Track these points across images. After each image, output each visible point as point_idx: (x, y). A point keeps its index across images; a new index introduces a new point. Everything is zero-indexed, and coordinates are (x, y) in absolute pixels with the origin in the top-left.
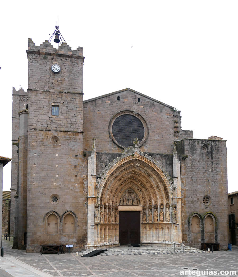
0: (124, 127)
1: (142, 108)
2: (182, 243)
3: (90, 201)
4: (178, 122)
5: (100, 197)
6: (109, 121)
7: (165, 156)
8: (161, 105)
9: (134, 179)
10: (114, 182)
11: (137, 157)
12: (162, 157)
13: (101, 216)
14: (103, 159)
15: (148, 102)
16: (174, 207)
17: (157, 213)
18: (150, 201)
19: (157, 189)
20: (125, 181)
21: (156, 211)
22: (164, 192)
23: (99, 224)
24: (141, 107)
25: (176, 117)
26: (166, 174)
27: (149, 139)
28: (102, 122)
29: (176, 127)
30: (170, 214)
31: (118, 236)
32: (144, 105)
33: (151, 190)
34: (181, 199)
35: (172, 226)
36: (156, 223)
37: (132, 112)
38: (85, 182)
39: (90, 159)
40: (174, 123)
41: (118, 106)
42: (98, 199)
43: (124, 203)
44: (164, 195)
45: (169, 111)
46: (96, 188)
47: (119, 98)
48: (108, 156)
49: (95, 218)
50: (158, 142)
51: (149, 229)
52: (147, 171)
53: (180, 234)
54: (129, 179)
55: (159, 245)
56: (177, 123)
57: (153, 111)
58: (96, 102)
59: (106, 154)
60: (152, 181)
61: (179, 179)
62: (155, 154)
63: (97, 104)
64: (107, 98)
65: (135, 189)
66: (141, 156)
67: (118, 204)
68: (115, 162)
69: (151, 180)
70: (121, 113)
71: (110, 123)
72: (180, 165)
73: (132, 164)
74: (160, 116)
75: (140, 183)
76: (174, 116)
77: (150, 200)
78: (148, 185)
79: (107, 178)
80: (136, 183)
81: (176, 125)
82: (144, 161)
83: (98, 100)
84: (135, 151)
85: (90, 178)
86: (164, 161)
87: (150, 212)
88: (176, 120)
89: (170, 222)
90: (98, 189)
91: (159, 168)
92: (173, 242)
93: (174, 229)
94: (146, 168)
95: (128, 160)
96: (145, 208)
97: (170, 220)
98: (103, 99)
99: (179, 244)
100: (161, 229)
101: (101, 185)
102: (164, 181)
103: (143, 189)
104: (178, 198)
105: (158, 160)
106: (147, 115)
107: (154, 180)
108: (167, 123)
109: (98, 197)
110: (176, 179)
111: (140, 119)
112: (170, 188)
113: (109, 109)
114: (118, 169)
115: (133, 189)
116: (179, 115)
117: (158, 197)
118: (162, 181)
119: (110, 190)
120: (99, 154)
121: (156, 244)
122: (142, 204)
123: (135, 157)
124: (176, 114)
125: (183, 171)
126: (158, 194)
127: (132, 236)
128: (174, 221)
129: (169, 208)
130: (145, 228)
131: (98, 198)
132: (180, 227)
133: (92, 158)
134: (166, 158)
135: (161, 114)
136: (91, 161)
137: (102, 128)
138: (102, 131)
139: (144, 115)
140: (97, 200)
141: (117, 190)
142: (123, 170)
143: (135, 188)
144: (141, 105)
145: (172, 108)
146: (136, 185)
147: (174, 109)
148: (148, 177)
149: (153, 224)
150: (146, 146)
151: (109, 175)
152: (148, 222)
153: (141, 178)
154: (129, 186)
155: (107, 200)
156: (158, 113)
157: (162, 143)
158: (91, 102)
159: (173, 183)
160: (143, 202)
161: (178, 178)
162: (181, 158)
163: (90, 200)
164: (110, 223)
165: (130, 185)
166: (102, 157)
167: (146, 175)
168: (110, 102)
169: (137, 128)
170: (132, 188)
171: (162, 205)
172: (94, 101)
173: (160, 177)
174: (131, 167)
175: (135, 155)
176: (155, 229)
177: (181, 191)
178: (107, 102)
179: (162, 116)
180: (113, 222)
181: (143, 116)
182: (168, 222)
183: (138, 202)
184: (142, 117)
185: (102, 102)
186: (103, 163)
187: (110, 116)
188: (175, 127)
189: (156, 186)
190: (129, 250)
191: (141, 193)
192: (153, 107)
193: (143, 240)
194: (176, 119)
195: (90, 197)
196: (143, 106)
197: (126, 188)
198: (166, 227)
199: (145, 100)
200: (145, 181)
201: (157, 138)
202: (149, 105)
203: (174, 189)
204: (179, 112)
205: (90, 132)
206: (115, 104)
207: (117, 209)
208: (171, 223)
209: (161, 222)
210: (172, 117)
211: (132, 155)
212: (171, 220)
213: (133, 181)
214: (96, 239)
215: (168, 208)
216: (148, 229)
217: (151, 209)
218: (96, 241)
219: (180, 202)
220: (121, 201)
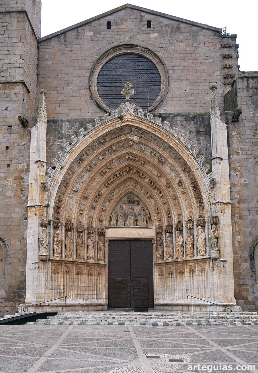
0: (121, 77)
1: (155, 37)
2: (235, 304)
3: (33, 213)
4: (231, 57)
5: (52, 204)
6: (91, 68)
7: (195, 117)
8: (194, 28)
9: (135, 171)
10: (89, 176)
11: (131, 122)
12: (187, 121)
13: (55, 243)
14: (63, 132)
15: (167, 25)
16: (215, 223)
17: (181, 239)
18: (169, 216)
19: (180, 188)
20: (115, 177)
21: (180, 236)
22: (192, 194)
23: (49, 260)
24: (152, 35)
25: (227, 46)
26: (195, 153)
27: (169, 95)
28: (77, 71)
29: (228, 66)
30: (205, 239)
31: (107, 290)
32: (159, 32)
33: (169, 192)
34: (230, 206)
35: (211, 266)
36: (179, 260)
37: (135, 46)
38: (24, 177)
39: (34, 130)
40: (223, 60)
41: (109, 39)
42: (47, 210)
43: (119, 224)
44: (194, 200)
45: (212, 37)
46: (44, 187)
47: (109, 25)
48: (73, 126)
49: (39, 247)
50: (190, 99)
51: (169, 274)
52: (156, 151)
53: (230, 283)
54: (125, 173)
55: (185, 308)
56: (230, 59)
57: (177, 42)
58: (65, 36)
59: (69, 121)
60: (169, 171)
61: (226, 162)
62: (173, 114)
63: (68, 40)
64: (87, 27)
65: (139, 194)
66: (137, 117)
67: (105, 224)
68: (83, 133)
69: (166, 169)
70: (114, 52)
71: (92, 73)
72: (226, 131)
73: (124, 138)
74: (191, 49)
75: (148, 179)
76: (223, 46)
77: (168, 214)
78: (163, 182)
79: (68, 166)
80: (139, 180)
81: (227, 62)
82: (144, 128)
83: (71, 32)
84: (126, 109)
85: (33, 167)
86: (193, 127)
87: (170, 239)
88: (227, 53)
89: (207, 256)
90: (49, 190)
91: (179, 140)
92: (214, 300)
93: (214, 272)
94: (152, 145)
95: (111, 128)
96: (161, 231)
97: (206, 252)
98: (79, 29)
99: (224, 306)
100: (190, 273)
101: (54, 182)
102: (190, 168)
103: (155, 192)
104: (224, 203)
105: (179, 126)
106: (166, 49)
107: (173, 169)
108: (207, 61)
109: (48, 204)
110: (218, 161)
111: (151, 58)
112: (204, 182)
113: (91, 45)
114: (92, 147)
115: (136, 194)
116: (233, 43)
117: (183, 204)
118: (187, 169)
119: (79, 194)
120: (56, 122)
121: (179, 307)
122: (156, 223)
123: (125, 122)
124: (225, 41)
125: (235, 145)
126: (181, 198)
127: (136, 290)
128: (213, 254)
129: (203, 226)
130: (161, 274)
131: (48, 206)
132: (229, 267)
133: (38, 129)
134: (197, 122)
135: (196, 45)
136: (36, 135)
137: (77, 82)
138: (77, 88)
139: (159, 50)
140: (47, 212)
141: (99, 195)
142: (104, 151)
143: (140, 191)
144: (154, 32)
145: (217, 32)
146: (141, 186)
147: (223, 33)
148: (161, 165)
149: (175, 263)
150: (164, 108)
151: (72, 160)
152: (166, 260)
153: (147, 168)
154: (127, 188)
155: (74, 213)
156: (187, 44)
157: (198, 101)
158: (56, 38)
159: (210, 171)
160: (157, 221)
161: (222, 159)
162: (230, 117)
163: (32, 211)
164: (80, 261)
165: (130, 186)
166: (61, 128)
167: (155, 161)
168: (91, 34)
169: (145, 77)
170: (134, 192)
171: (191, 220)
172: (63, 35)
173: (182, 160)
174: (121, 144)
175: (126, 117)
176: (179, 273)
177: (230, 188)
178: (87, 33)
179: (196, 48)
180: (90, 259)
181: (156, 53)
182: (201, 257)
183: (147, 221)
184: (155, 55)
185: (77, 35)
186: (63, 140)
187: (92, 58)
188: (224, 68)
189: (177, 181)
190: (105, 315)
191: (153, 201)
192: (177, 34)
193: (159, 300)
194: (226, 51)
195: (32, 205)
196: (157, 34)
197: (121, 192)
198: (200, 268)
199: (160, 23)
200: (156, 173)
201: (187, 91)
202: (169, 31)
203: (213, 183)
204: (234, 37)
205: (54, 92)
206: (102, 36)
207: (102, 234)
208: (207, 258)
209: (189, 259)
210: (218, 48)
211: (118, 118)
212: (209, 251)
213: (132, 176)
214: (43, 291)
215: (201, 226)
216: (166, 275)
217: (171, 233)
218: (43, 295)
219: (228, 211)
220: (112, 219)
